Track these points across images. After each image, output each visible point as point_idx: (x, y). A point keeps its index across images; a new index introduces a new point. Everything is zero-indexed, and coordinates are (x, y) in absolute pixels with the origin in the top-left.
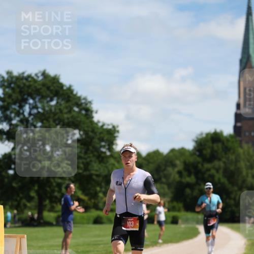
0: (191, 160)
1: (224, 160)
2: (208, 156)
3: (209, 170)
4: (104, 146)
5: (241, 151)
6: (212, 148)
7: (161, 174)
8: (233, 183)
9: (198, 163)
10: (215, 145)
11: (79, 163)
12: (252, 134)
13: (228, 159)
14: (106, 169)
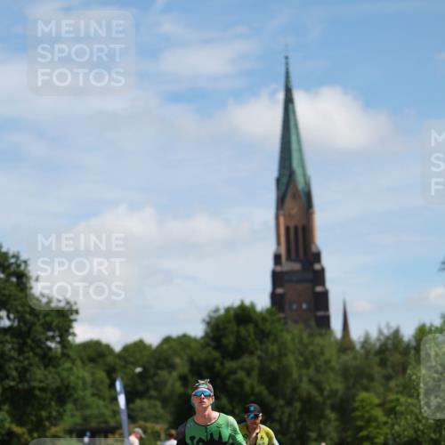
0: (203, 355)
1: (259, 353)
2: (231, 348)
3: (234, 372)
4: (53, 338)
5: (288, 337)
6: (238, 333)
7: (150, 381)
8: (276, 394)
9: (215, 360)
10: (242, 328)
11: (10, 368)
12: (304, 306)
13: (266, 351)
14: (56, 376)
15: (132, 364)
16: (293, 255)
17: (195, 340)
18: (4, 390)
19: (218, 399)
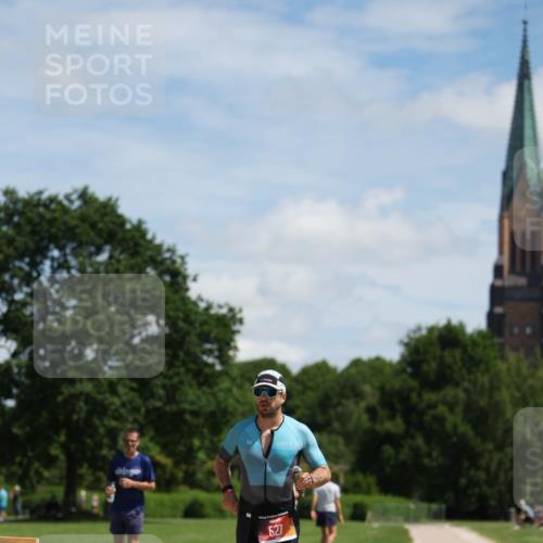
0: (397, 384)
1: (466, 384)
2: (432, 376)
3: (432, 406)
4: (210, 352)
5: (502, 366)
6: (442, 359)
7: (332, 412)
8: (484, 435)
9: (411, 390)
10: (447, 353)
11: (157, 385)
12: (528, 331)
13: (474, 383)
14: (211, 399)
15: (312, 389)
16: (518, 267)
17: (390, 364)
18: (148, 411)
19: (413, 437)
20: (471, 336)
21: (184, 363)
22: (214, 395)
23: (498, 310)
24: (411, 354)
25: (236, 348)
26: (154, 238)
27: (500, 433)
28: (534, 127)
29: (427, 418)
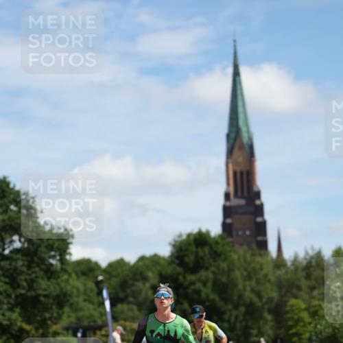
0: (169, 270)
1: (212, 269)
2: (191, 265)
3: (193, 283)
4: (54, 257)
5: (235, 256)
6: (197, 253)
7: (128, 290)
8: (226, 300)
9: (179, 274)
10: (200, 250)
11: (21, 280)
12: (248, 233)
13: (218, 267)
14: (57, 286)
15: (115, 276)
16: (239, 193)
17: (163, 258)
18: (17, 297)
19: (181, 304)
20: (214, 238)
21: (38, 265)
22: (58, 284)
23: (229, 221)
24: (177, 252)
25: (70, 254)
26: (14, 186)
27: (235, 298)
28: (244, 106)
29: (190, 291)
